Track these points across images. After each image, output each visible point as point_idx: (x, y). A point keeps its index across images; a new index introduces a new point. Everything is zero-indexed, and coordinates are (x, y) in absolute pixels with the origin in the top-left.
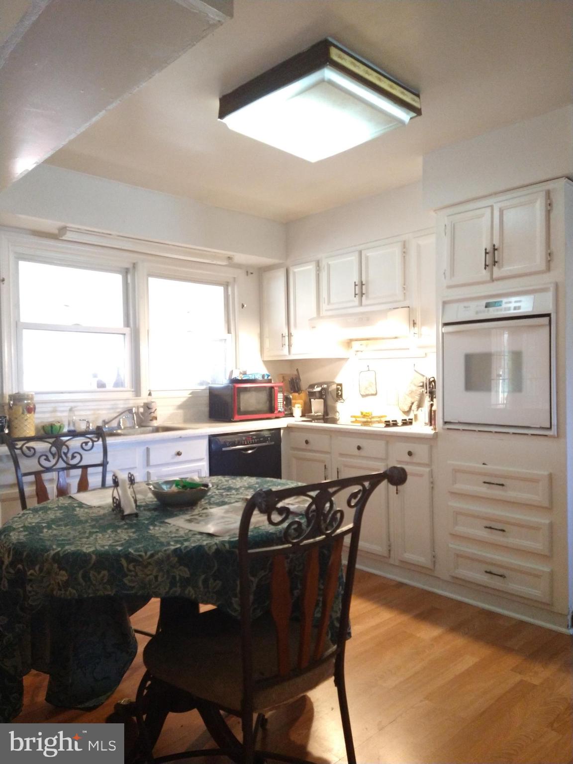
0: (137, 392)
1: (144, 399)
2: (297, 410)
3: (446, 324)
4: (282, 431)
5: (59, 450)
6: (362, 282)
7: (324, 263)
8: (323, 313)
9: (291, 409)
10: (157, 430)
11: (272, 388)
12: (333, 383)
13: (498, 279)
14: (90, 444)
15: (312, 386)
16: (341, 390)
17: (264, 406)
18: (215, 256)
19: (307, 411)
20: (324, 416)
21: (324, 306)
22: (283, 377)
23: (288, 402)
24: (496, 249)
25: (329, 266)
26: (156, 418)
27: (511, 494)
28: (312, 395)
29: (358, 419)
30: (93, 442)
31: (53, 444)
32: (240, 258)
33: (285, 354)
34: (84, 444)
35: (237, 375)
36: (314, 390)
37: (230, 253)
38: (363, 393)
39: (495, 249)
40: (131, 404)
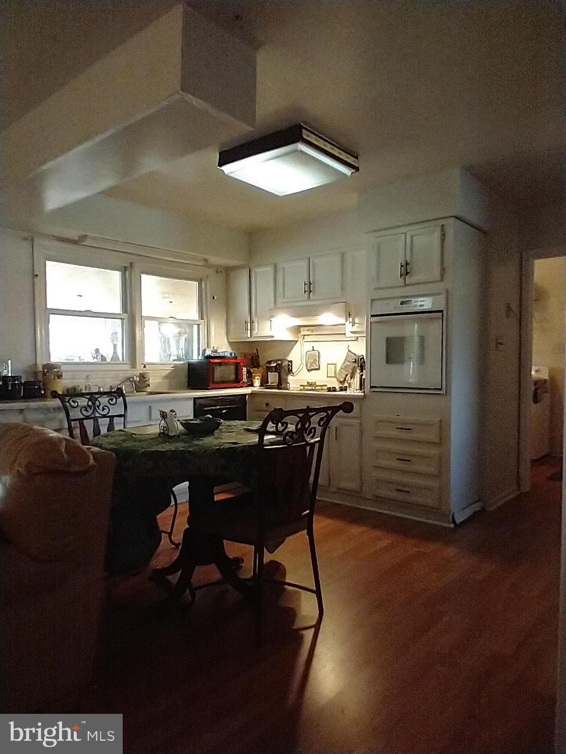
0: (133, 365)
1: (140, 369)
2: (257, 383)
3: (372, 316)
4: (247, 397)
5: (94, 404)
6: (310, 282)
7: (280, 266)
8: (279, 305)
9: (252, 380)
10: (151, 393)
11: (237, 363)
12: (285, 360)
13: (409, 285)
14: (114, 400)
15: (270, 362)
16: (291, 366)
17: (233, 377)
18: (195, 258)
19: (264, 382)
20: (278, 385)
21: (279, 300)
22: (245, 356)
23: (250, 375)
24: (408, 264)
25: (284, 269)
26: (149, 385)
27: (415, 435)
28: (269, 369)
29: (306, 388)
30: (116, 399)
31: (90, 400)
32: (214, 260)
33: (248, 337)
34: (110, 401)
35: (208, 352)
36: (271, 365)
37: (206, 256)
38: (309, 368)
39: (407, 264)
40: (130, 373)
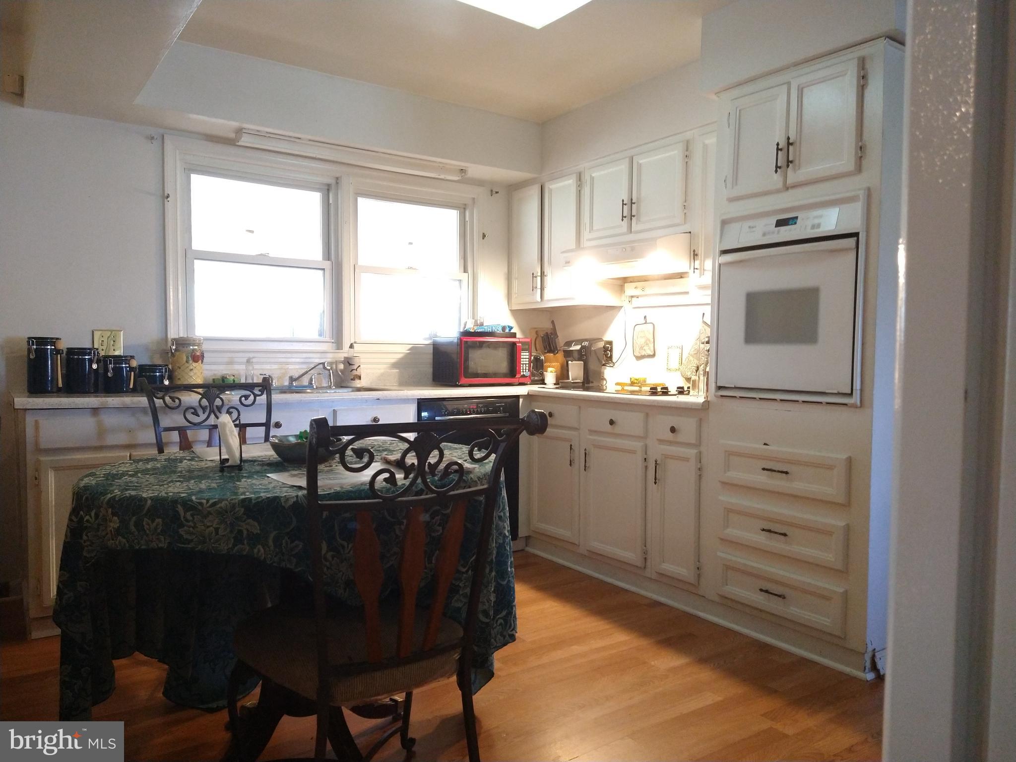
0: (339, 344)
1: (345, 352)
2: (550, 377)
3: (725, 252)
4: (521, 400)
5: (211, 402)
6: (632, 200)
7: (586, 177)
8: (585, 243)
9: (542, 374)
11: (514, 344)
12: (600, 340)
13: (794, 186)
14: (252, 397)
15: (569, 344)
16: (611, 351)
17: (504, 367)
18: (443, 168)
19: (562, 379)
20: (583, 383)
21: (586, 235)
22: (537, 332)
23: (538, 366)
24: (792, 144)
25: (592, 179)
26: (360, 378)
27: (798, 486)
28: (568, 354)
29: (626, 388)
30: (255, 396)
31: (204, 396)
32: (476, 170)
33: (535, 300)
34: (243, 398)
35: (471, 326)
36: (571, 349)
37: (463, 164)
38: (637, 354)
39: (789, 144)
40: (329, 358)
